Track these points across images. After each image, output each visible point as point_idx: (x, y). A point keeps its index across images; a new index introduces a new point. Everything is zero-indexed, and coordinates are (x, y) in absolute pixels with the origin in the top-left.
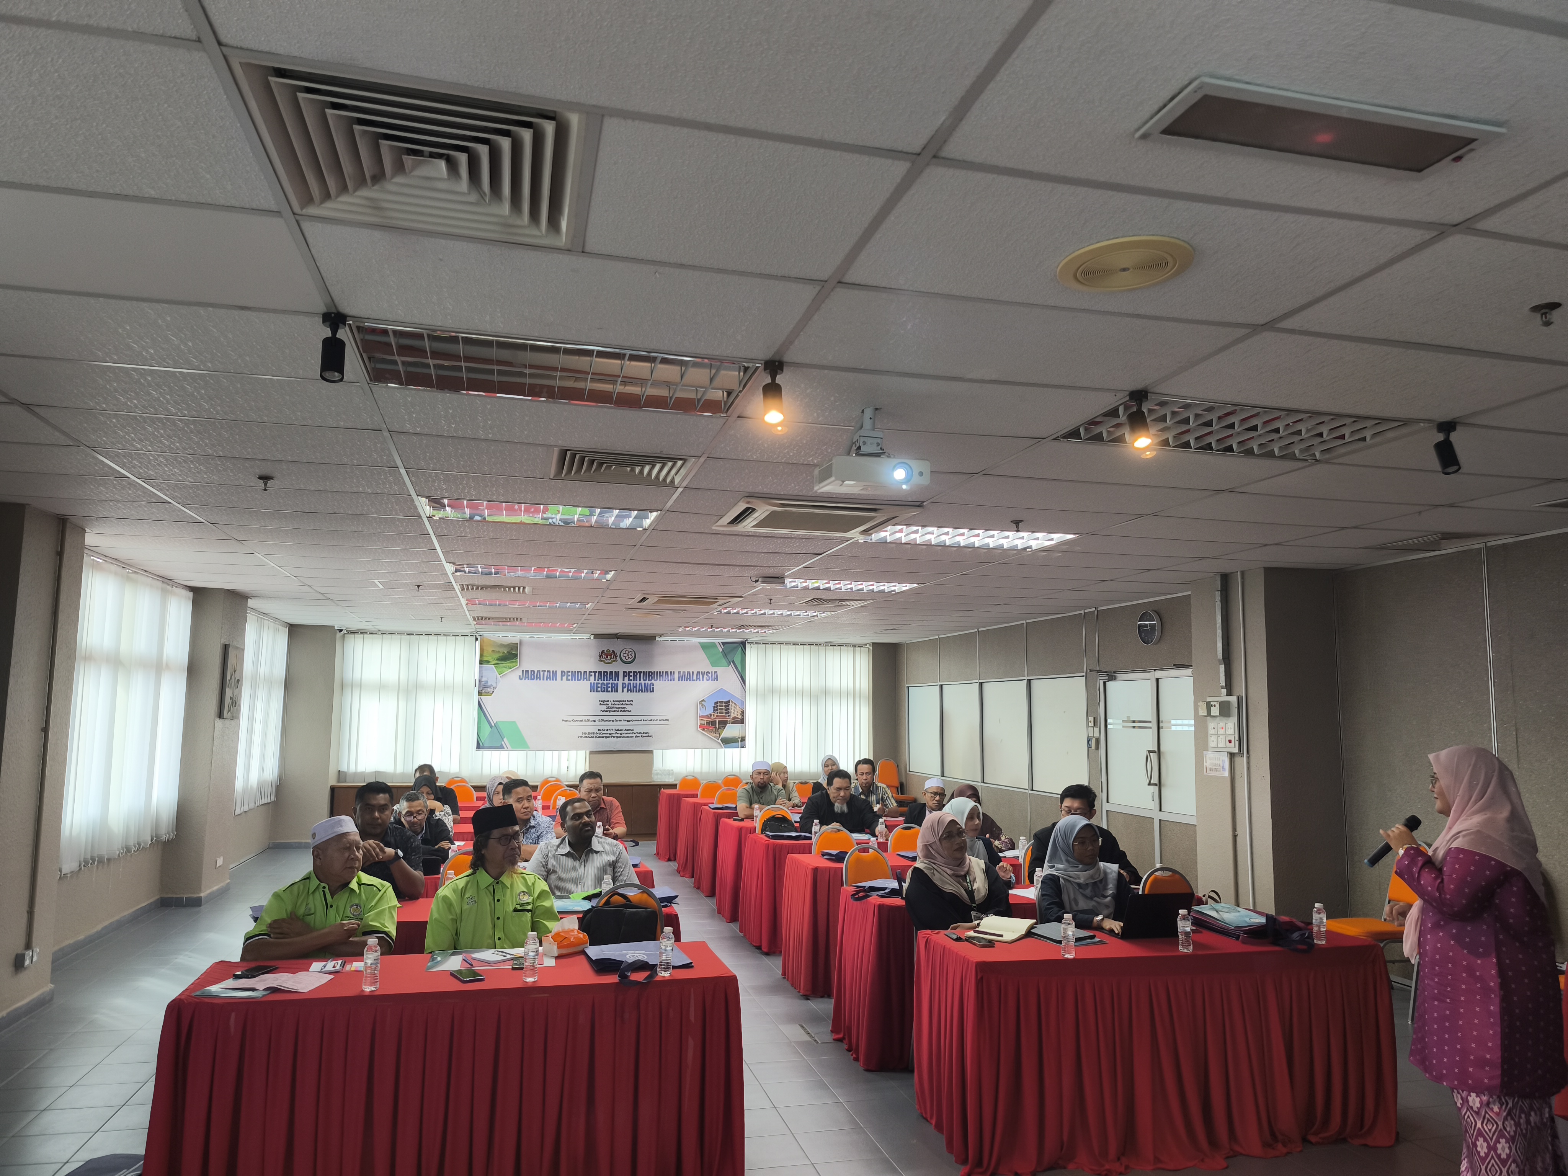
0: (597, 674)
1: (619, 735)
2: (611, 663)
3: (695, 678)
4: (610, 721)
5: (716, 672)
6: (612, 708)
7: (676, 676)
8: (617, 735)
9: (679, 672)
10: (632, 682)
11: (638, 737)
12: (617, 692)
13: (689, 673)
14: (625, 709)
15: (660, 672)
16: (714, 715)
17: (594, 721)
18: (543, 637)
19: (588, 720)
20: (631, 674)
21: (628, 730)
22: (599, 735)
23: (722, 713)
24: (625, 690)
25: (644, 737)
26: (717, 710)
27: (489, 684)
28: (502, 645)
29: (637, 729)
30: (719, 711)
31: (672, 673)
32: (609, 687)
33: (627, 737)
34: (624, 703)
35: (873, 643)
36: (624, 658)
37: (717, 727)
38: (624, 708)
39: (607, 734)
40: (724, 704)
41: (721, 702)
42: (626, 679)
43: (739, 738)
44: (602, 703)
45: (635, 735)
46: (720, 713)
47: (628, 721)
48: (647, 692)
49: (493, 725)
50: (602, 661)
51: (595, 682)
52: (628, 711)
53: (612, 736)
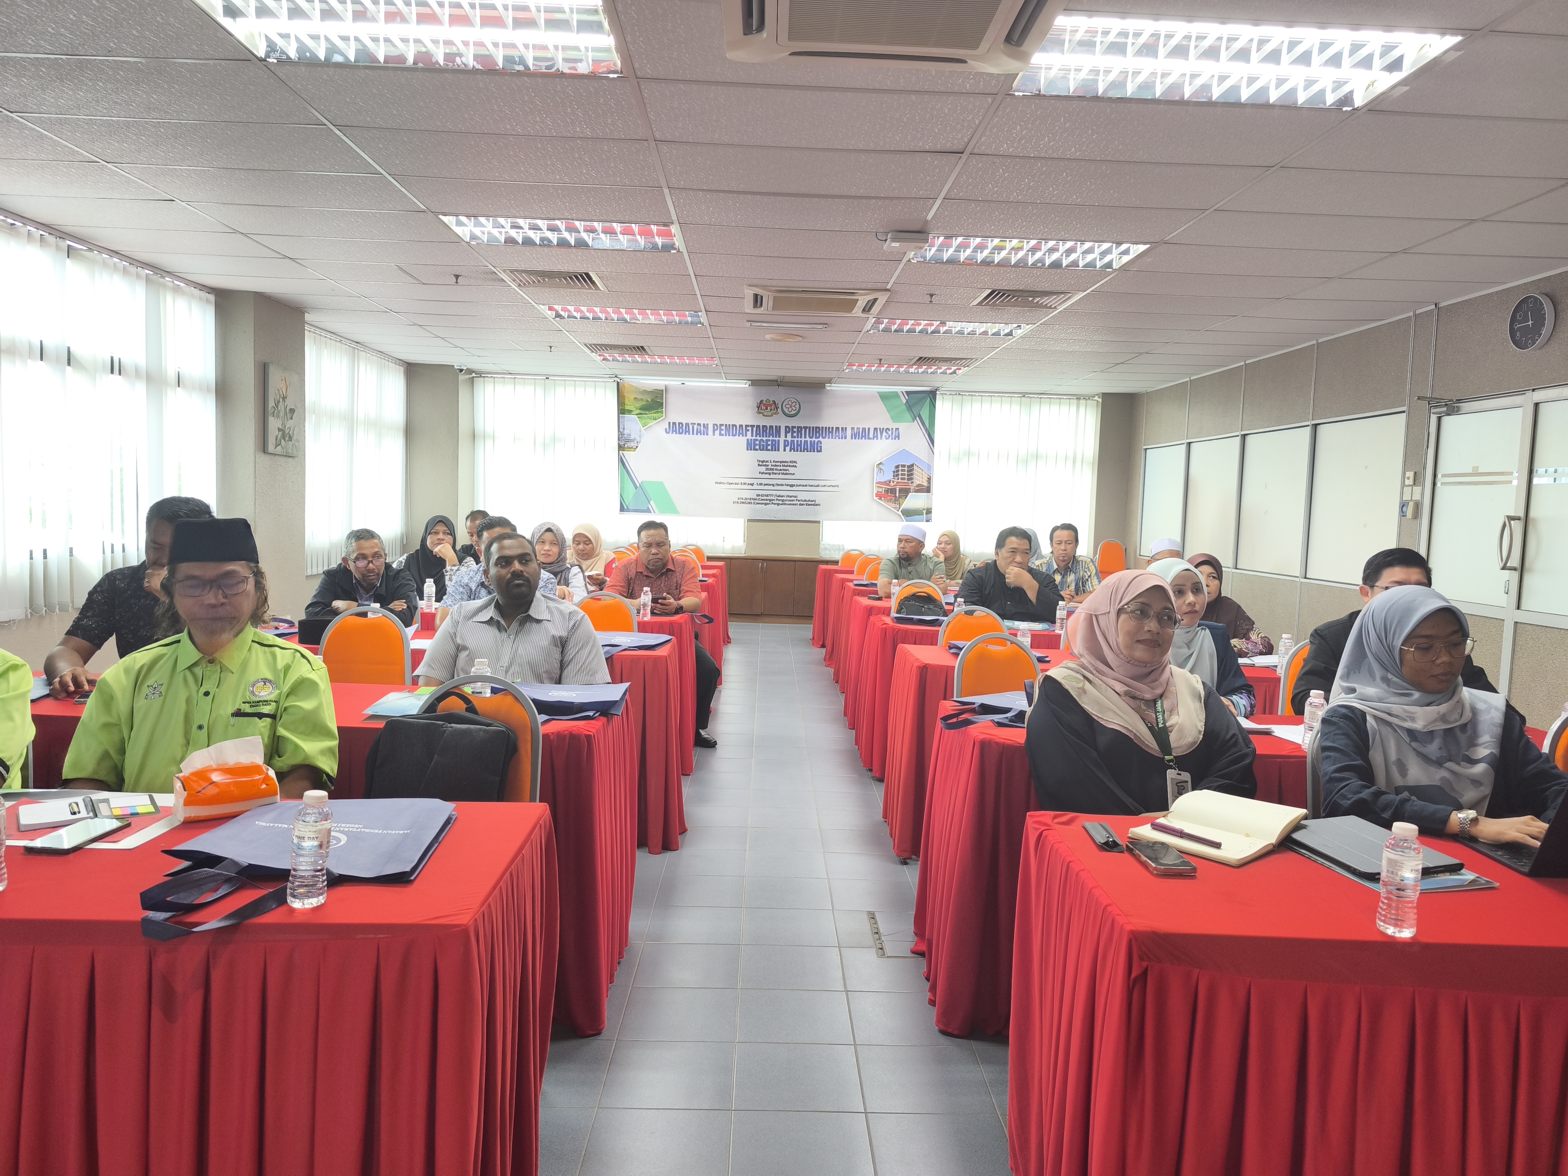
0: (755, 429)
1: (781, 502)
2: (771, 415)
3: (871, 436)
4: (770, 485)
5: (897, 429)
6: (773, 469)
7: (849, 433)
8: (778, 502)
9: (853, 428)
10: (795, 439)
11: (802, 505)
12: (778, 450)
13: (864, 429)
14: (788, 472)
15: (829, 428)
16: (893, 482)
17: (752, 485)
18: (693, 383)
19: (745, 484)
20: (795, 430)
21: (791, 497)
22: (757, 501)
23: (904, 479)
24: (788, 448)
25: (809, 505)
26: (898, 475)
27: (632, 437)
28: (645, 392)
29: (802, 496)
30: (900, 477)
31: (844, 429)
32: (769, 445)
33: (790, 504)
34: (786, 464)
35: (1103, 393)
36: (786, 410)
37: (897, 495)
38: (786, 470)
39: (767, 500)
40: (906, 469)
41: (903, 466)
42: (789, 435)
43: (924, 509)
44: (761, 463)
45: (799, 503)
46: (902, 479)
47: (792, 486)
48: (814, 451)
49: (638, 485)
50: (760, 413)
51: (753, 438)
52: (791, 474)
53: (772, 503)
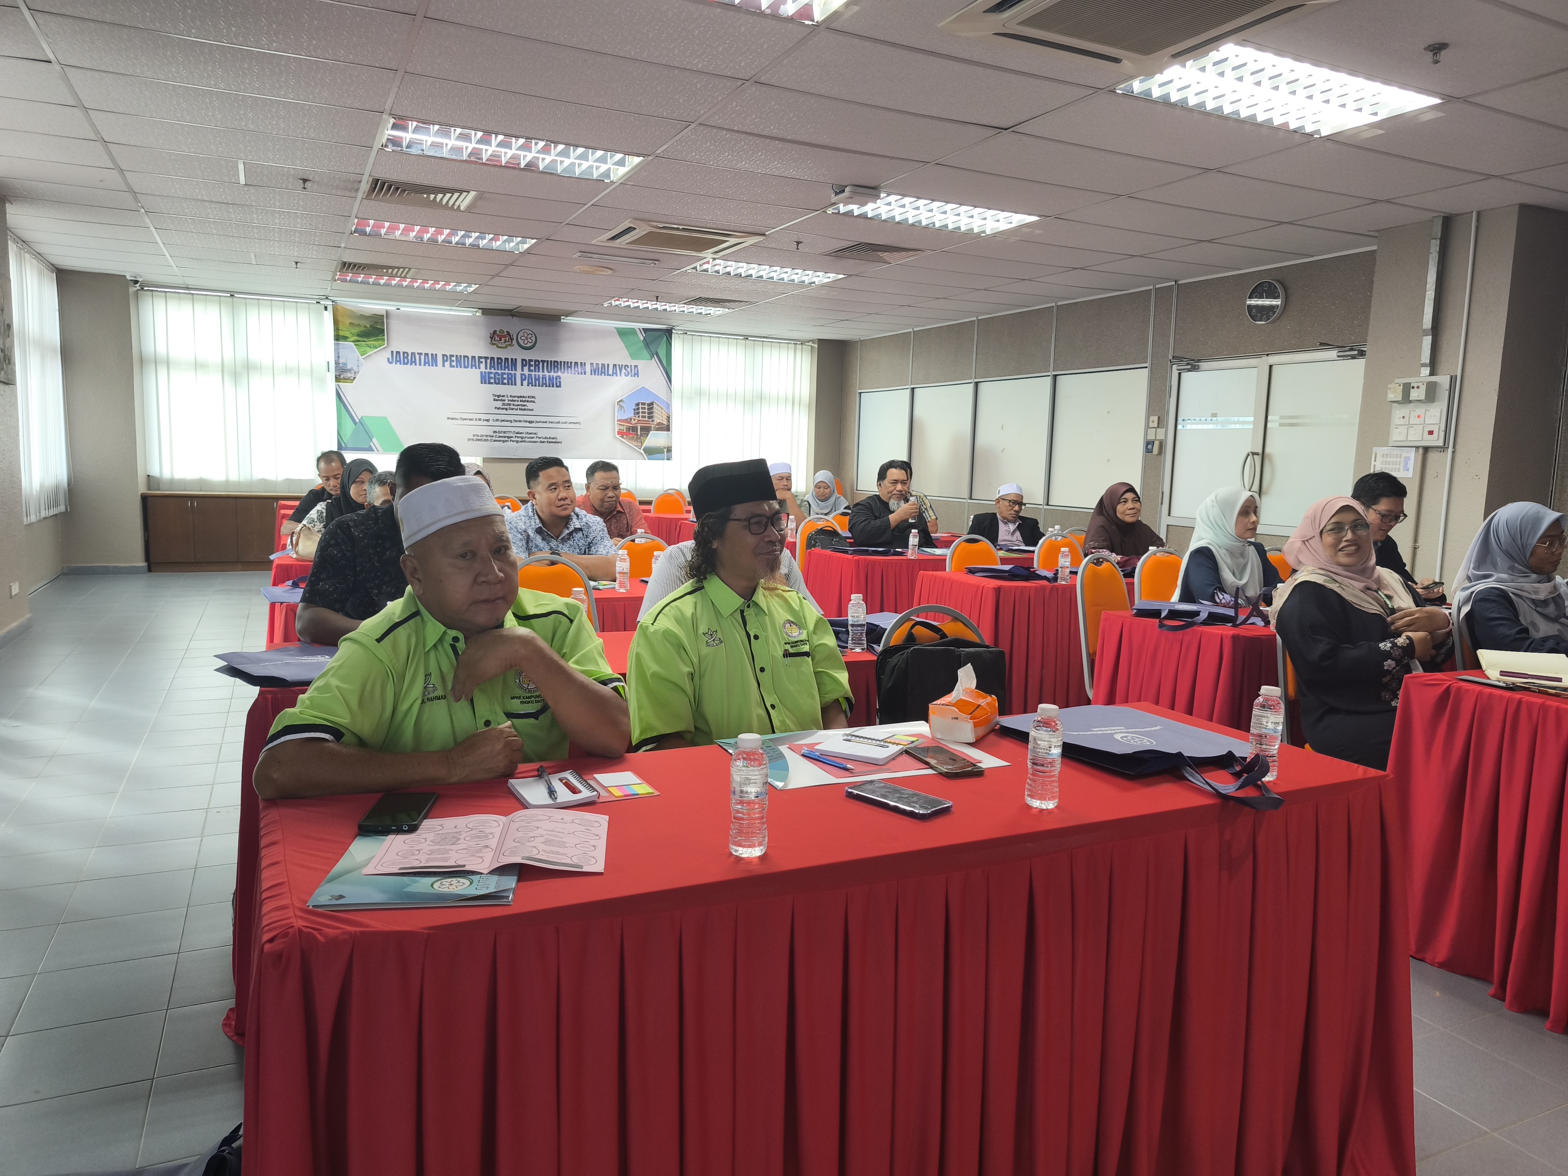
0: (489, 361)
1: (520, 439)
2: (506, 347)
3: (611, 372)
4: (507, 421)
5: (636, 366)
6: (510, 405)
7: (588, 368)
8: (517, 439)
9: (592, 364)
10: (533, 373)
11: (543, 442)
12: (515, 385)
13: (603, 365)
14: (526, 408)
15: (568, 362)
16: (634, 420)
17: (488, 420)
19: (480, 420)
20: (532, 363)
21: (530, 434)
22: (494, 438)
23: (644, 417)
24: (525, 383)
25: (550, 442)
26: (638, 413)
27: (349, 367)
28: (362, 316)
29: (542, 433)
30: (641, 415)
31: (583, 365)
32: (505, 379)
33: (530, 442)
34: (524, 399)
35: (819, 339)
36: (521, 342)
37: (639, 433)
38: (524, 406)
39: (505, 437)
40: (646, 407)
41: (643, 404)
42: (526, 368)
43: (665, 448)
44: (496, 398)
45: (539, 440)
46: (643, 417)
47: (531, 422)
48: (553, 386)
49: (357, 421)
50: (494, 344)
51: (487, 371)
52: (530, 410)
53: (511, 441)
